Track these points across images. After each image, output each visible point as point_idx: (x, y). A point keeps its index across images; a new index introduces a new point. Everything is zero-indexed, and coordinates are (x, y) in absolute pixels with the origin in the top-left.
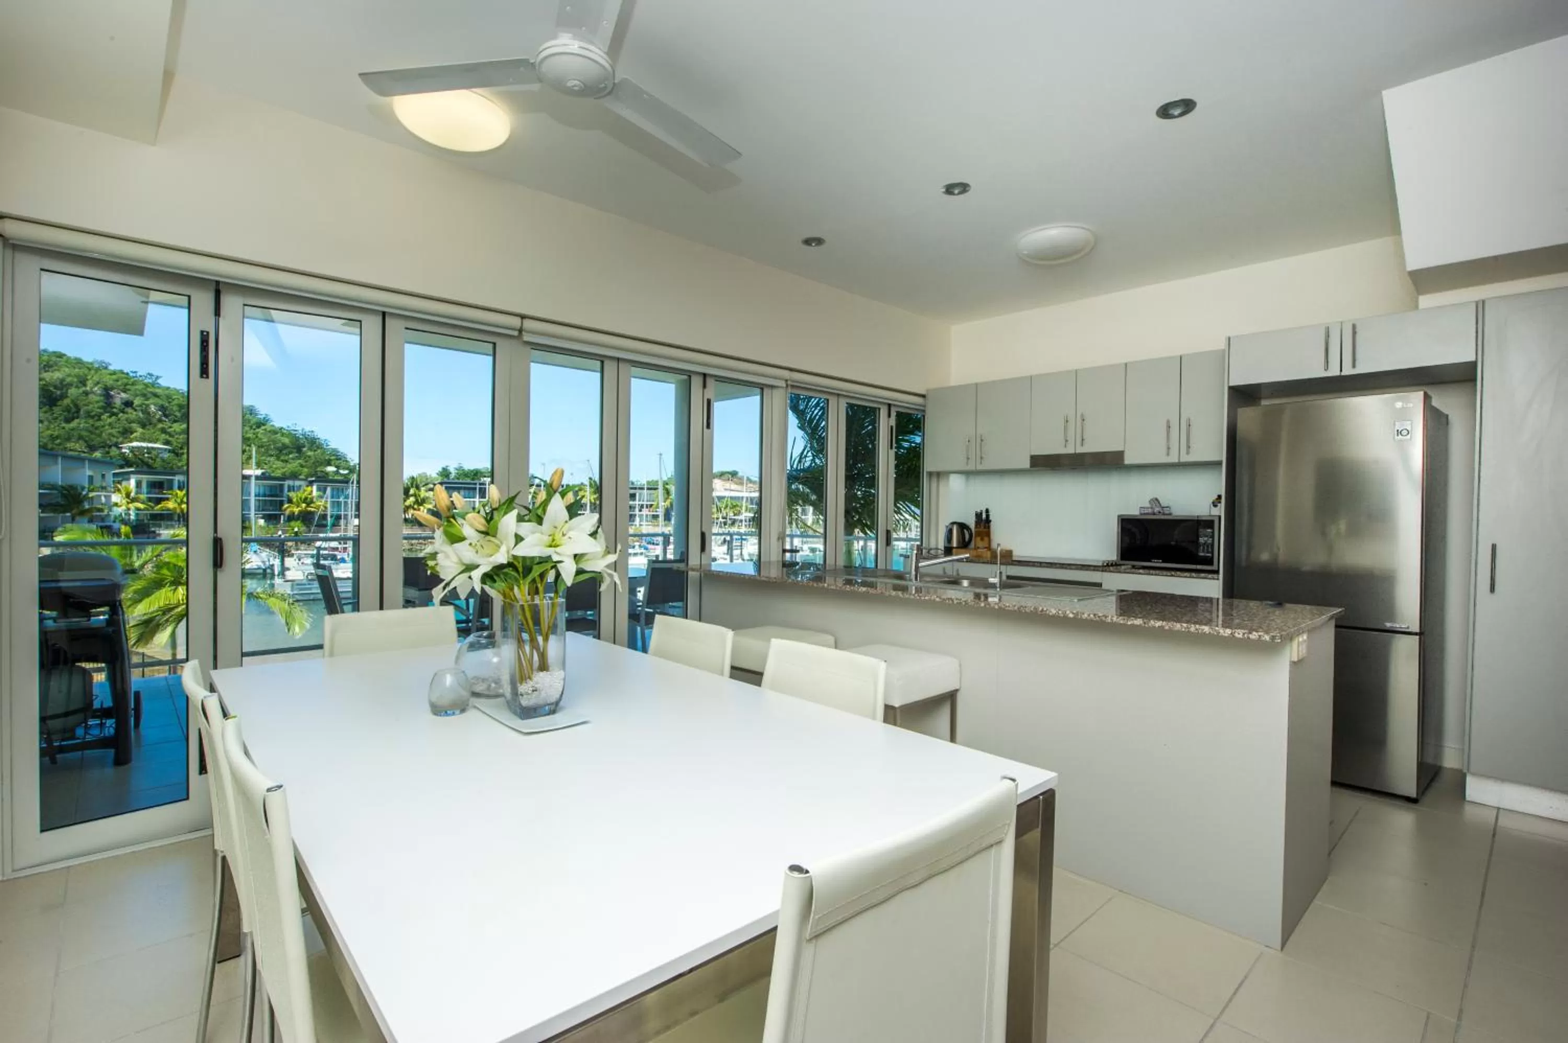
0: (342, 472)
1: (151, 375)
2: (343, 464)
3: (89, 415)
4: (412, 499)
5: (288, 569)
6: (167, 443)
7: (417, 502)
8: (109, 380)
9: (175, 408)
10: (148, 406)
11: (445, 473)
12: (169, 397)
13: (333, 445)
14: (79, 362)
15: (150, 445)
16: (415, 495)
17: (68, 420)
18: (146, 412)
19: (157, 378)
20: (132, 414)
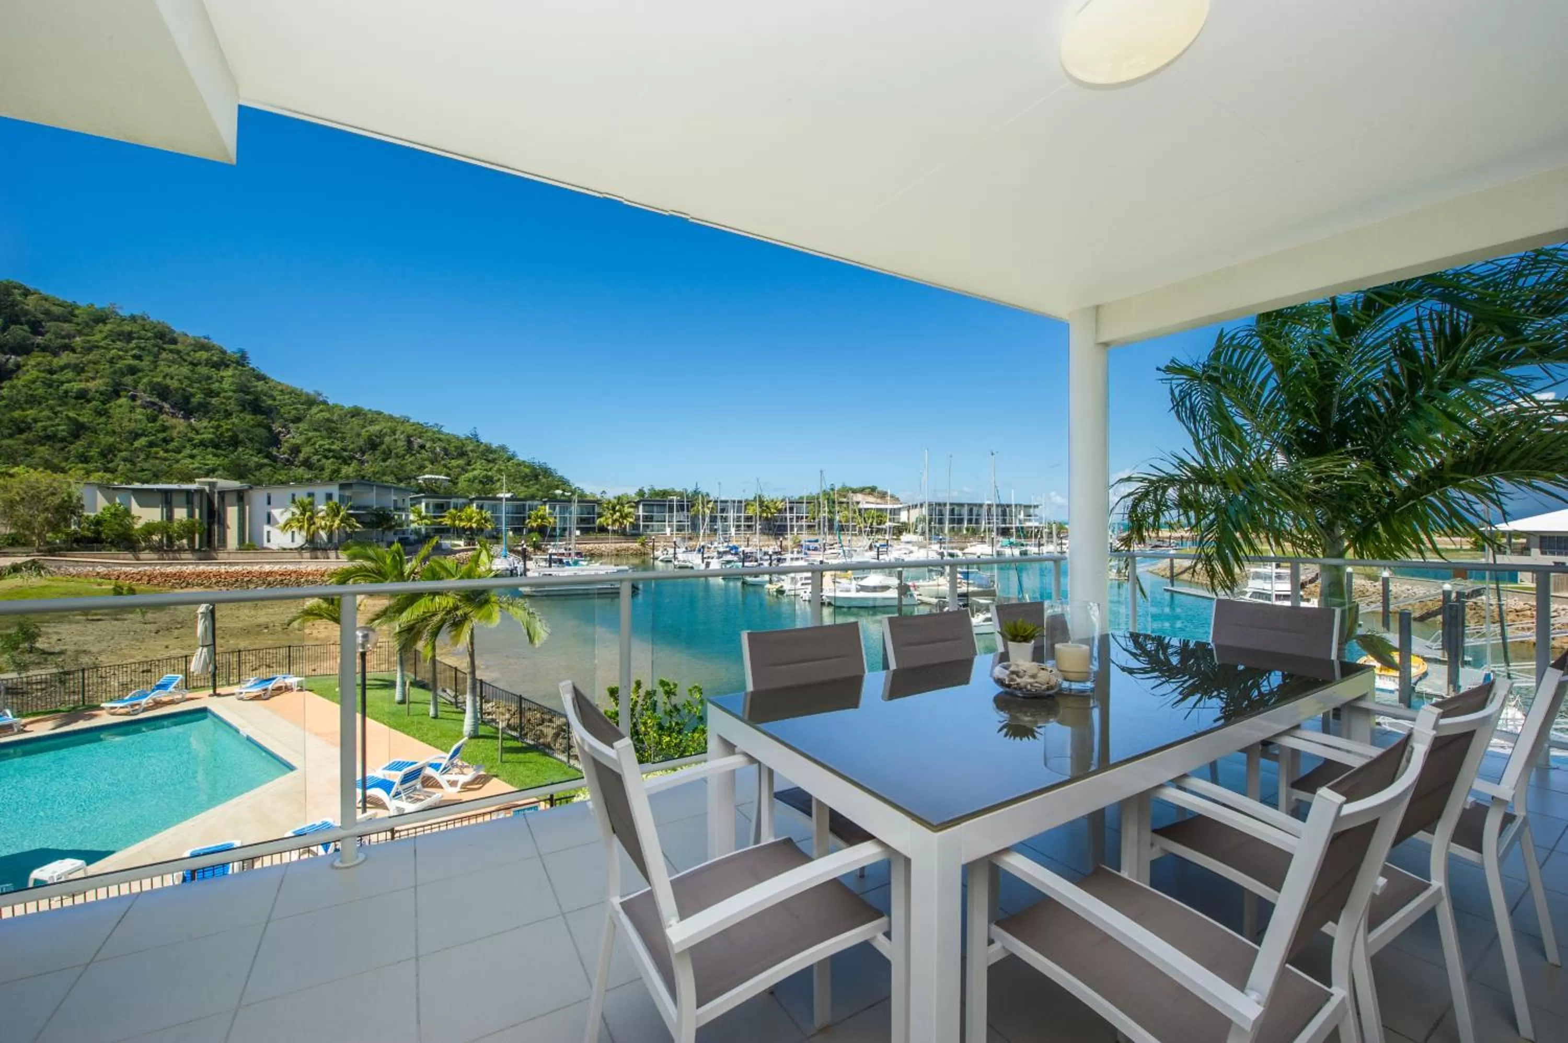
0: (566, 494)
1: (437, 425)
2: (568, 488)
3: (397, 456)
4: (618, 514)
5: (529, 570)
6: (448, 475)
7: (621, 516)
8: (409, 430)
9: (453, 449)
10: (435, 448)
11: (641, 493)
12: (449, 442)
13: (560, 474)
14: (391, 418)
15: (437, 477)
16: (619, 511)
17: (384, 460)
18: (433, 452)
19: (442, 427)
20: (425, 454)
